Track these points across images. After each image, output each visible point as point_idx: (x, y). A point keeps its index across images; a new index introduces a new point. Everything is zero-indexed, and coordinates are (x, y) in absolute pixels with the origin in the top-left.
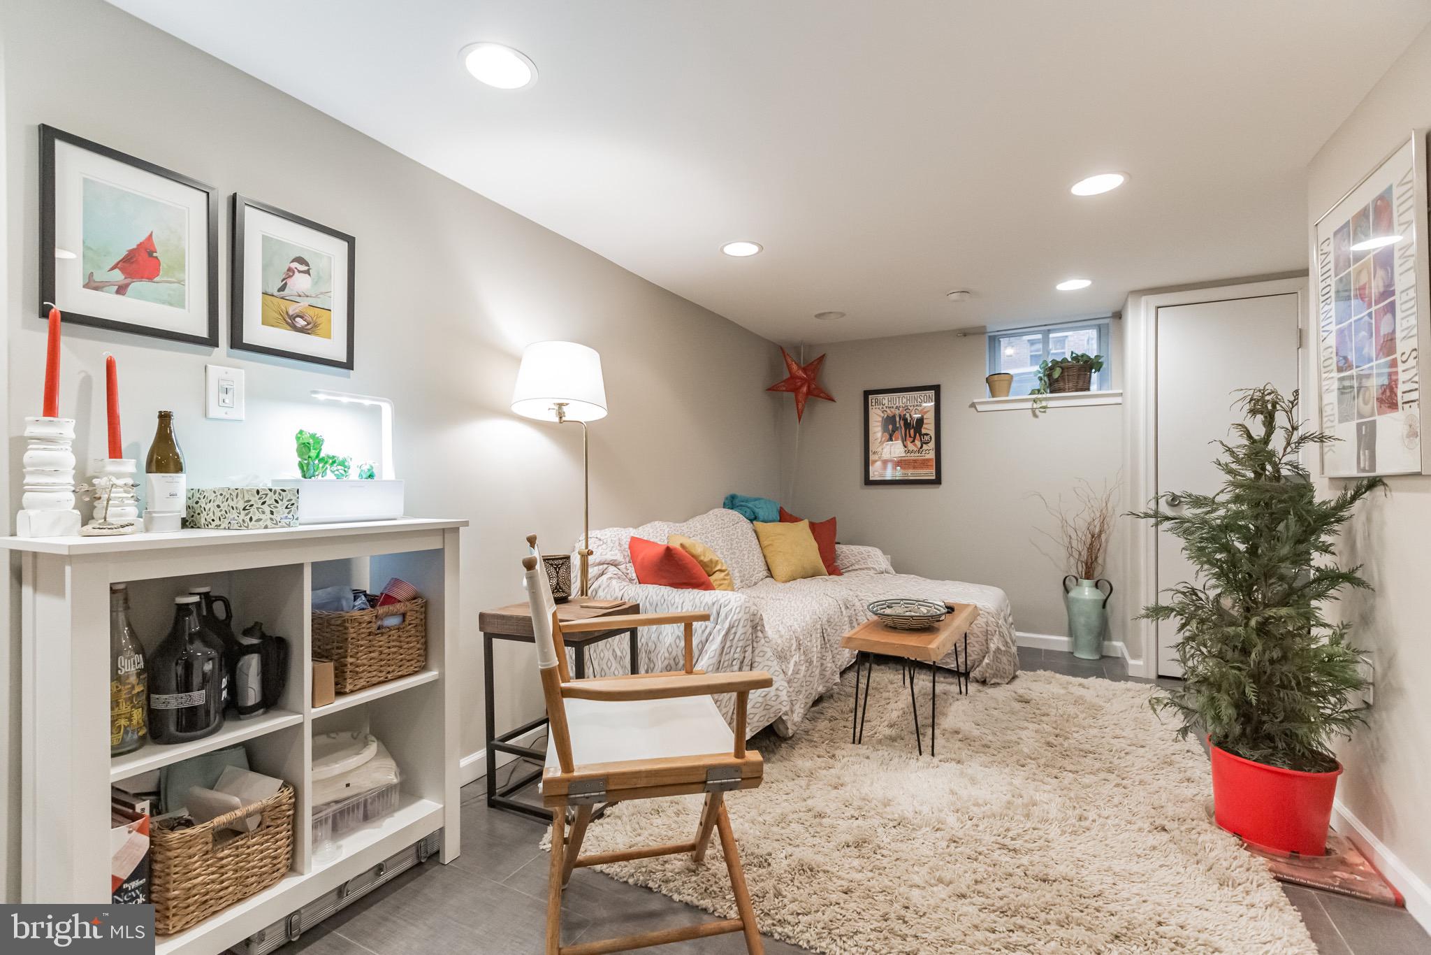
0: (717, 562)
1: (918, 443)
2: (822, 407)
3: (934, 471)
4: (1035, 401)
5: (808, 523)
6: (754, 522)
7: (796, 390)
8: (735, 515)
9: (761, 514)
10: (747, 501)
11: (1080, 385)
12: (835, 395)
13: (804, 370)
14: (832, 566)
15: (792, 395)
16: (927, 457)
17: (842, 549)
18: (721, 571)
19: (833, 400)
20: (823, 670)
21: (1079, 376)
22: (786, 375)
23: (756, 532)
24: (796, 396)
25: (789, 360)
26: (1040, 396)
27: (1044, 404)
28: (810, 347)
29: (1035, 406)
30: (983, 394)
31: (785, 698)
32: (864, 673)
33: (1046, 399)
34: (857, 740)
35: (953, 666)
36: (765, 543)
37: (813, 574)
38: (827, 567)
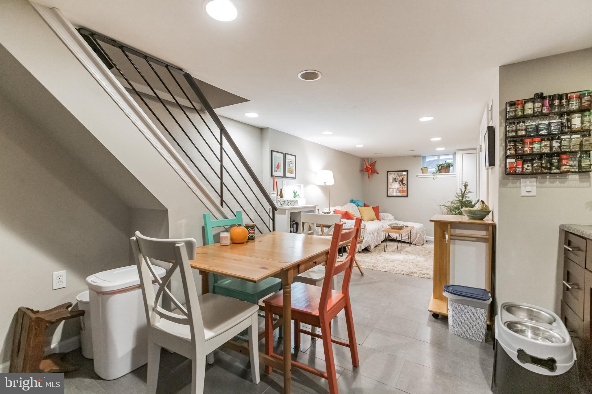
0: (354, 215)
1: (402, 186)
2: (375, 175)
3: (406, 194)
4: (434, 175)
5: (372, 207)
6: (358, 207)
7: (368, 171)
8: (353, 205)
9: (360, 204)
10: (355, 201)
11: (446, 171)
12: (379, 173)
13: (370, 165)
14: (378, 218)
15: (367, 172)
16: (405, 190)
17: (380, 214)
18: (355, 217)
19: (378, 174)
20: (377, 239)
21: (446, 168)
22: (365, 167)
23: (358, 209)
24: (368, 173)
25: (366, 163)
26: (435, 174)
27: (436, 176)
28: (372, 159)
29: (434, 177)
30: (420, 173)
31: (371, 241)
32: (386, 243)
33: (436, 175)
34: (385, 251)
35: (408, 241)
36: (361, 212)
37: (373, 220)
38: (377, 218)
